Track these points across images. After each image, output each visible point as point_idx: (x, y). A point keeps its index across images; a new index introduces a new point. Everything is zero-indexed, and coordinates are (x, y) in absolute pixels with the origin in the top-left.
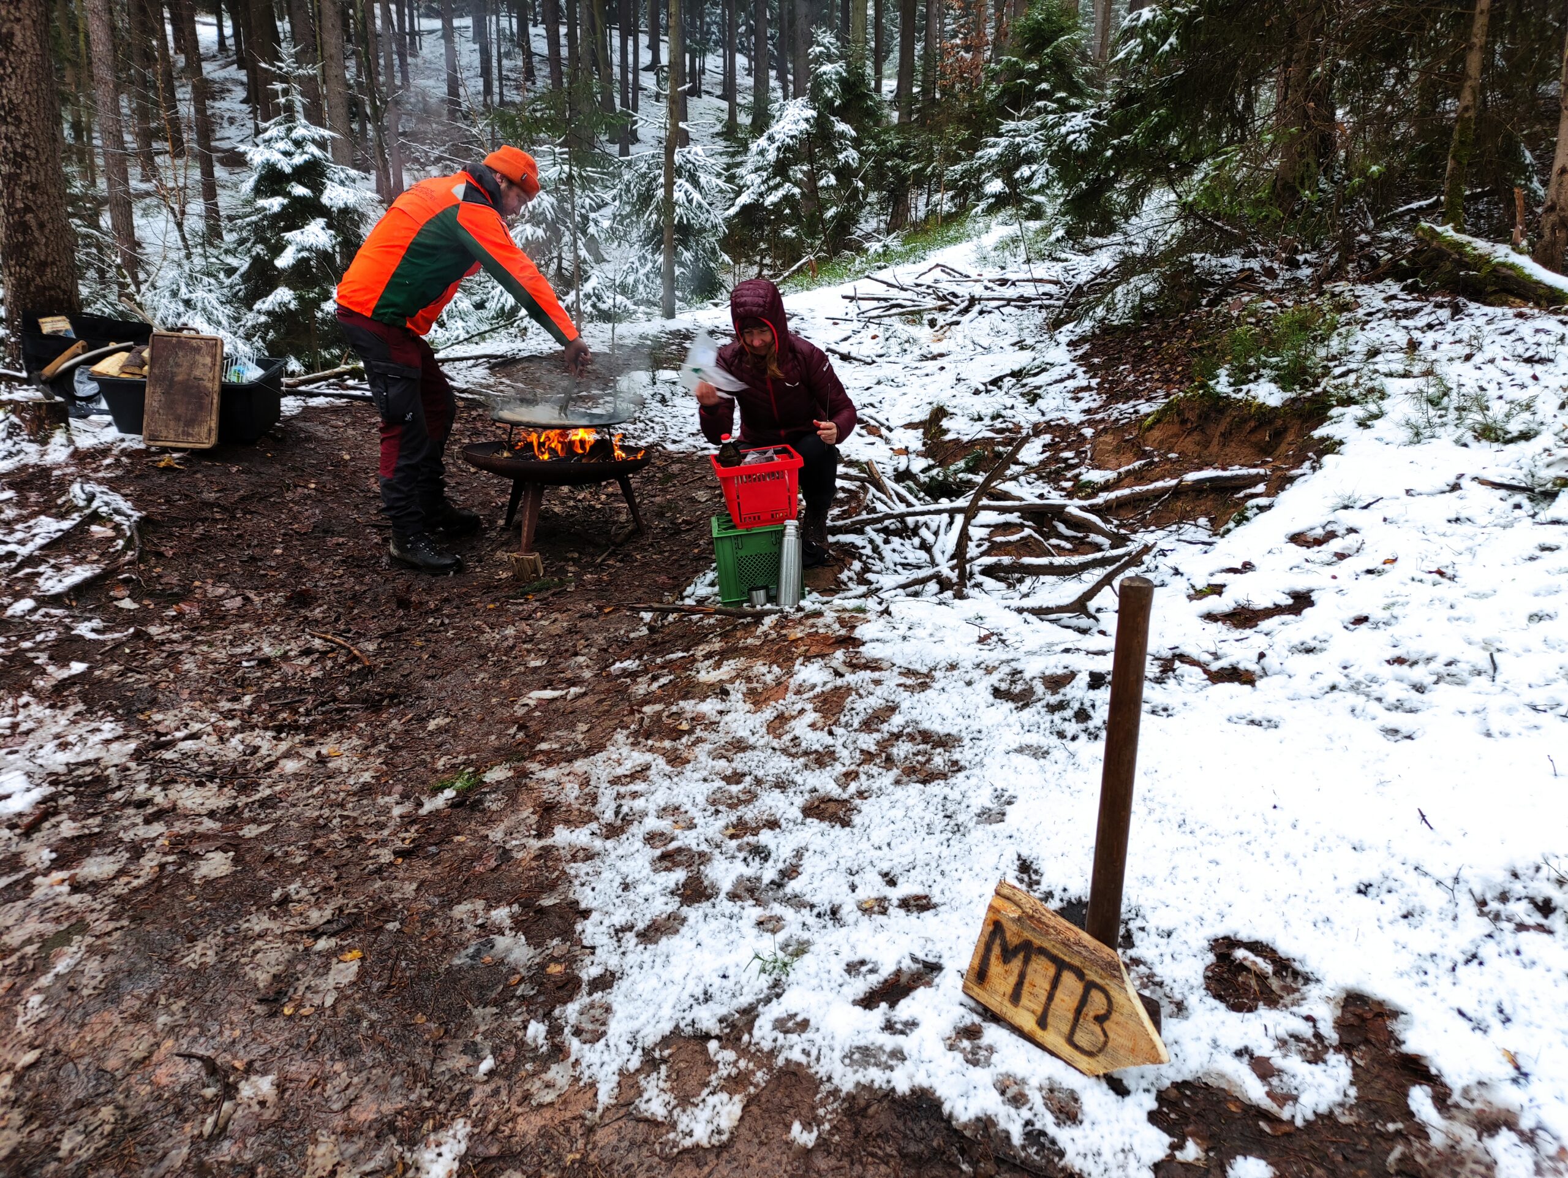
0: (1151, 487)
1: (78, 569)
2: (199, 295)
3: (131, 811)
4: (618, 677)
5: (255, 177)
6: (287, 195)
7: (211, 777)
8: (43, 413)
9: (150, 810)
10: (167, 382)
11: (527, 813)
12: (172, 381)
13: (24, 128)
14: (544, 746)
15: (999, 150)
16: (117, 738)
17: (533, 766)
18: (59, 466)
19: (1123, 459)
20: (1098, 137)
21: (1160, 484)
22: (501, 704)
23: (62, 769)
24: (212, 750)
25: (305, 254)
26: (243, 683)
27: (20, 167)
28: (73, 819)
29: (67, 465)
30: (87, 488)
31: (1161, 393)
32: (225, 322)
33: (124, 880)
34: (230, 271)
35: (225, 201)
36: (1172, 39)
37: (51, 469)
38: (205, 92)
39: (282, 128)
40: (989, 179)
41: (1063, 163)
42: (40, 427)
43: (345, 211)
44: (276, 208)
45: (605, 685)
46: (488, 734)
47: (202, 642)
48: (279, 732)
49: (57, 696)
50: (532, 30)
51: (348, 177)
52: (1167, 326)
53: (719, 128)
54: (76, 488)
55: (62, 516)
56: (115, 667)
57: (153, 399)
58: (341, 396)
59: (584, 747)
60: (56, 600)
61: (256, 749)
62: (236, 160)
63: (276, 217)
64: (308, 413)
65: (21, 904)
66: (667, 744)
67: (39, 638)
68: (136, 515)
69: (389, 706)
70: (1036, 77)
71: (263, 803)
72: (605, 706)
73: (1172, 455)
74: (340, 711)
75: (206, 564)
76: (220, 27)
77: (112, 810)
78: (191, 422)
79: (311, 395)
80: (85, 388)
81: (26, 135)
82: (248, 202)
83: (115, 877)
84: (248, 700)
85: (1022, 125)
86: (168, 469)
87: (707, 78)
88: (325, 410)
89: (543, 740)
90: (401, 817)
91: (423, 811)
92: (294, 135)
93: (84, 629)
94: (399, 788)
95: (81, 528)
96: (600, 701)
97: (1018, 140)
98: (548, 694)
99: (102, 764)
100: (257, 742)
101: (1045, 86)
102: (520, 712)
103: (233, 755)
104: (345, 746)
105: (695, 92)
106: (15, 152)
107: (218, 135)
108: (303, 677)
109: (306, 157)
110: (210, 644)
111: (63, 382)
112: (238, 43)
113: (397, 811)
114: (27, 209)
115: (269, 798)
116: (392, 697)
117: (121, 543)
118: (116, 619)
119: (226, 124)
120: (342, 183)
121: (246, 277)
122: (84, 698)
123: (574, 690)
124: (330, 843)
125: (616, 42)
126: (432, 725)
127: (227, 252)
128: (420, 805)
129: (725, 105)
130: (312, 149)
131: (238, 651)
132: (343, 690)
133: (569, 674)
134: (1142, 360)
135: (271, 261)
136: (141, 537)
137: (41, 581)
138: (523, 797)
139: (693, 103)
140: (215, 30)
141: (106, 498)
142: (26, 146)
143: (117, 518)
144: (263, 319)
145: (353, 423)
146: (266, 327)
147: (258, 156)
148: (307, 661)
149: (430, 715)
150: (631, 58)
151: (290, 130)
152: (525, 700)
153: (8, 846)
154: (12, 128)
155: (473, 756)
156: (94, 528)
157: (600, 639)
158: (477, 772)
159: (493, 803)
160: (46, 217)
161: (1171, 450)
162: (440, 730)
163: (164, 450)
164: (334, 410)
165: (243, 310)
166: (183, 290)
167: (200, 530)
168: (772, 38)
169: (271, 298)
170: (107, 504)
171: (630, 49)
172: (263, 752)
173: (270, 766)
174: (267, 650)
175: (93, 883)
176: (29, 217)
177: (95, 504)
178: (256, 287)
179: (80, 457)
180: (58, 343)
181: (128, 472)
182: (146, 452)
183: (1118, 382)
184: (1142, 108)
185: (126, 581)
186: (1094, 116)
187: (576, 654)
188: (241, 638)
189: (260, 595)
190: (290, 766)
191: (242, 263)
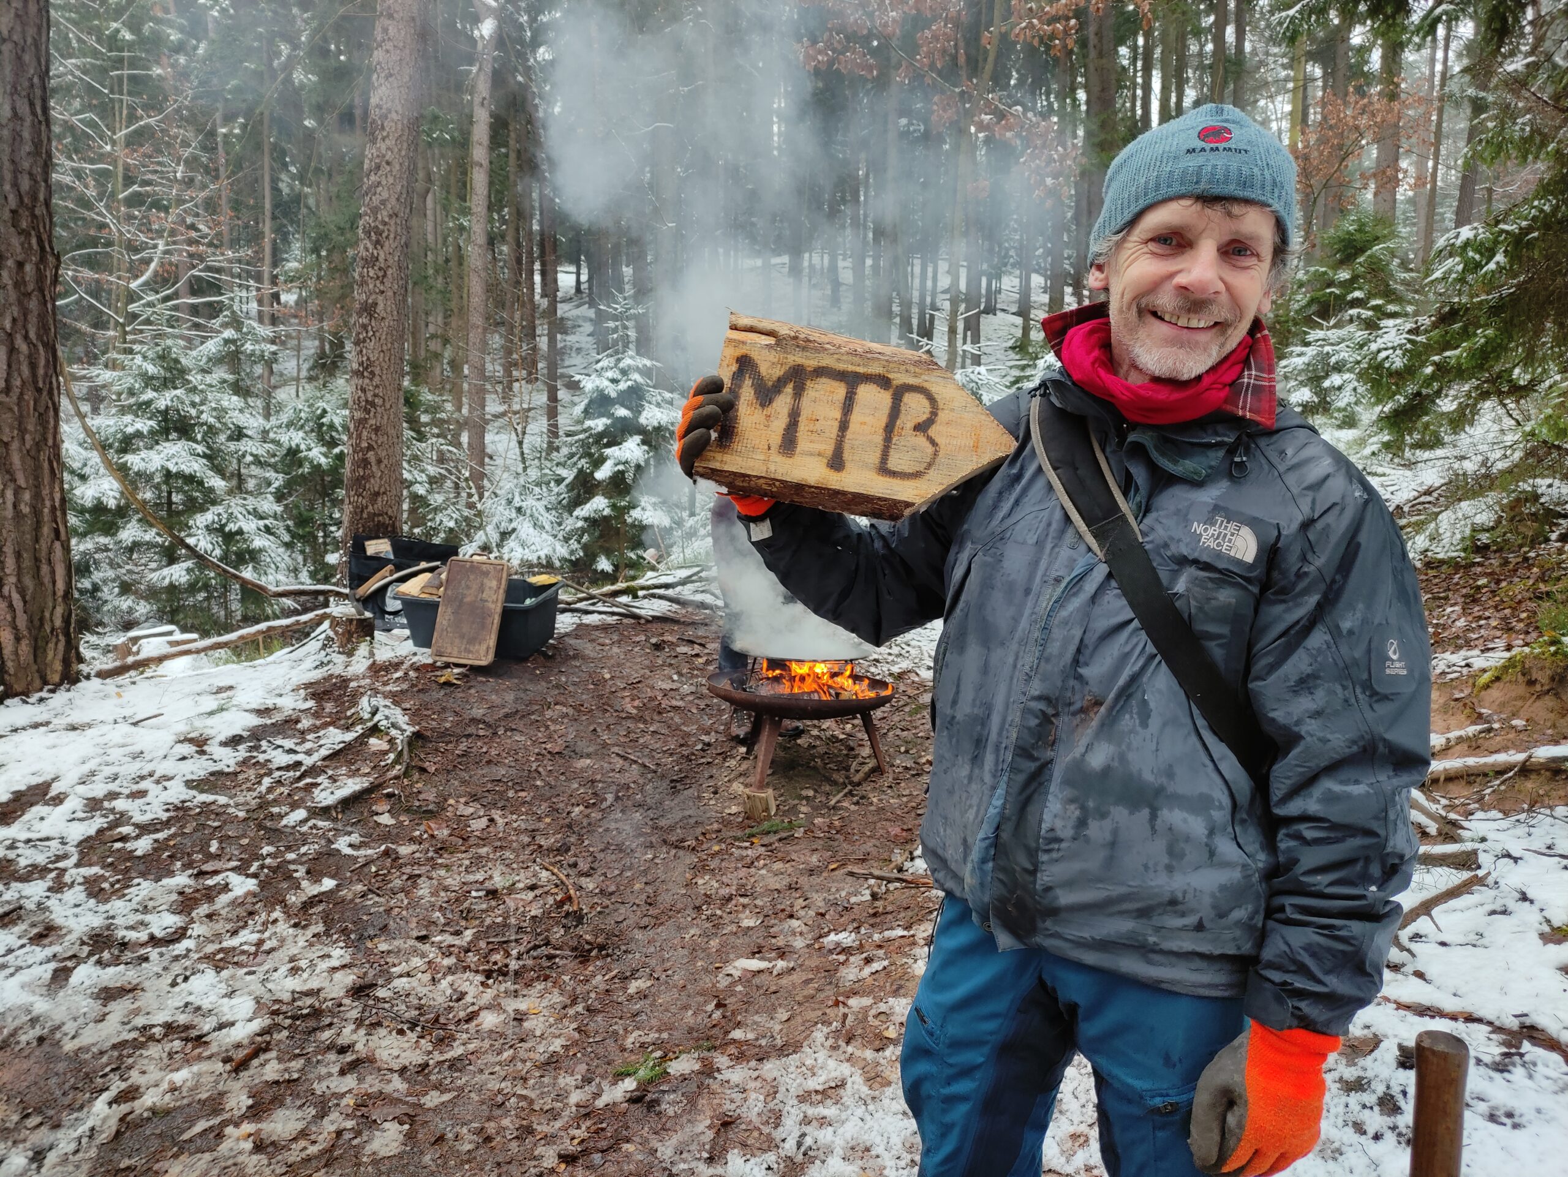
0: (1491, 759)
1: (350, 781)
2: (529, 503)
3: (332, 1056)
4: (831, 951)
5: (586, 401)
6: (610, 416)
7: (413, 1025)
8: (353, 628)
9: (349, 1058)
10: (458, 603)
11: (702, 1126)
12: (461, 601)
13: (377, 380)
14: (737, 1034)
15: (1305, 359)
16: (344, 966)
17: (721, 1060)
18: (357, 678)
19: (1452, 721)
20: (1416, 354)
21: (1501, 758)
22: (706, 970)
23: (286, 997)
24: (422, 991)
25: (621, 467)
26: (467, 915)
27: (368, 413)
28: (280, 1060)
29: (364, 677)
30: (374, 702)
31: (1500, 644)
32: (548, 527)
33: (302, 1143)
34: (559, 481)
35: (564, 421)
36: (1500, 257)
37: (350, 680)
38: (559, 326)
39: (612, 359)
40: (1296, 389)
41: (1373, 381)
42: (349, 640)
43: (658, 429)
44: (600, 428)
45: (814, 962)
46: (686, 1008)
47: (441, 865)
48: (488, 977)
49: (301, 916)
50: (841, 264)
51: (664, 400)
52: (1506, 562)
53: (1010, 343)
54: (364, 702)
55: (348, 728)
56: (359, 887)
57: (443, 618)
58: (613, 614)
59: (779, 1042)
60: (325, 812)
61: (462, 996)
62: (574, 386)
63: (600, 436)
64: (581, 630)
65: (207, 1156)
66: (869, 1054)
67: (303, 850)
68: (410, 730)
69: (597, 958)
70: (1349, 285)
71: (454, 1065)
72: (810, 990)
73: (1518, 723)
74: (550, 957)
75: (464, 782)
76: (578, 274)
77: (316, 1053)
78: (472, 641)
79: (587, 612)
80: (393, 605)
81: (377, 386)
82: (580, 422)
83: (295, 1139)
84: (468, 934)
85: (1333, 334)
86: (448, 684)
87: (1002, 297)
88: (596, 628)
89: (739, 1025)
90: (578, 1106)
91: (600, 1103)
92: (621, 365)
93: (342, 844)
94: (582, 1068)
95: (362, 740)
96: (807, 982)
97: (1327, 349)
98: (755, 964)
99: (322, 995)
100: (465, 987)
101: (1358, 294)
102: (723, 983)
103: (440, 1000)
104: (545, 1003)
105: (990, 310)
106: (367, 401)
107: (567, 363)
108: (523, 914)
109: (629, 383)
110: (447, 867)
111: (375, 600)
112: (590, 288)
113: (575, 1097)
114: (370, 448)
115: (459, 1059)
116: (601, 948)
117: (392, 756)
118: (374, 834)
119: (573, 354)
120: (658, 405)
121: (571, 487)
122: (327, 920)
123: (781, 964)
124: (501, 1130)
125: (917, 270)
126: (633, 986)
127: (558, 464)
128: (597, 1095)
129: (1019, 321)
130: (636, 376)
131: (471, 878)
132: (558, 933)
133: (780, 942)
134: (1475, 601)
135: (592, 473)
136: (410, 751)
137: (316, 791)
138: (702, 1102)
139: (986, 322)
140: (573, 277)
141: (387, 712)
142: (376, 395)
143: (394, 732)
144: (580, 524)
145: (619, 642)
146: (583, 531)
147: (589, 384)
148: (531, 895)
149: (634, 974)
150: (929, 284)
151: (619, 360)
152: (729, 969)
153: (217, 1082)
154: (367, 381)
155: (665, 1035)
156: (373, 741)
157: (818, 900)
158: (664, 1058)
159: (670, 1104)
160: (384, 453)
161: (1514, 715)
162: (642, 995)
163: (447, 665)
164: (605, 628)
165: (565, 515)
166: (517, 499)
167: (463, 746)
168: (1069, 258)
169: (588, 506)
170: (387, 718)
171: (930, 274)
172: (469, 999)
173: (469, 1019)
174: (499, 881)
175: (273, 1143)
176: (371, 455)
177: (377, 718)
178: (579, 495)
179: (377, 670)
180: (379, 562)
181: (413, 686)
182: (433, 667)
183: (1444, 627)
184: (1465, 329)
185: (390, 796)
186: (1410, 332)
187: (791, 916)
188: (478, 862)
189: (504, 816)
190: (489, 1020)
191: (569, 475)
